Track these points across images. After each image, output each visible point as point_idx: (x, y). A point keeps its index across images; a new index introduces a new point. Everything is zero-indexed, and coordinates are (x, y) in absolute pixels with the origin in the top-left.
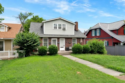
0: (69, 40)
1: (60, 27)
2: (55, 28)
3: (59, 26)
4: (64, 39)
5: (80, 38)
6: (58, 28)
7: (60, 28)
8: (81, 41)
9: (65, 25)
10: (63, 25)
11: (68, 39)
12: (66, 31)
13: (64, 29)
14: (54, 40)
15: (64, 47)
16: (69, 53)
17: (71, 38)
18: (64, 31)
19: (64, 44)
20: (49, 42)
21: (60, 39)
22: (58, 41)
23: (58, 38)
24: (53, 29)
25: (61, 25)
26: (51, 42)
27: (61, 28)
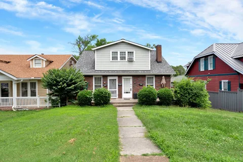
0: (140, 79)
1: (124, 56)
2: (115, 58)
3: (120, 55)
4: (131, 77)
5: (162, 76)
6: (119, 58)
7: (123, 58)
8: (164, 81)
9: (133, 53)
10: (128, 52)
11: (138, 78)
12: (133, 63)
13: (131, 61)
14: (113, 80)
15: (131, 92)
16: (133, 103)
17: (144, 76)
18: (130, 63)
19: (132, 88)
20: (103, 83)
21: (123, 77)
22: (120, 81)
23: (120, 77)
24: (111, 60)
25: (125, 52)
26: (107, 83)
27: (125, 59)
